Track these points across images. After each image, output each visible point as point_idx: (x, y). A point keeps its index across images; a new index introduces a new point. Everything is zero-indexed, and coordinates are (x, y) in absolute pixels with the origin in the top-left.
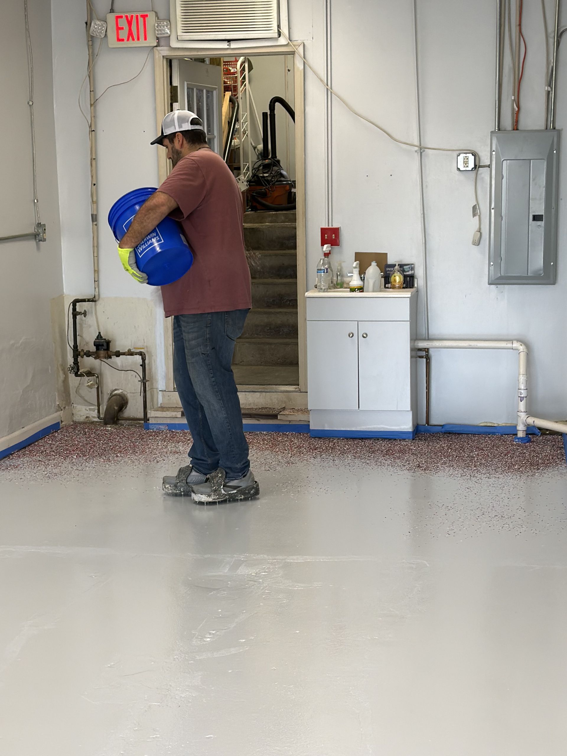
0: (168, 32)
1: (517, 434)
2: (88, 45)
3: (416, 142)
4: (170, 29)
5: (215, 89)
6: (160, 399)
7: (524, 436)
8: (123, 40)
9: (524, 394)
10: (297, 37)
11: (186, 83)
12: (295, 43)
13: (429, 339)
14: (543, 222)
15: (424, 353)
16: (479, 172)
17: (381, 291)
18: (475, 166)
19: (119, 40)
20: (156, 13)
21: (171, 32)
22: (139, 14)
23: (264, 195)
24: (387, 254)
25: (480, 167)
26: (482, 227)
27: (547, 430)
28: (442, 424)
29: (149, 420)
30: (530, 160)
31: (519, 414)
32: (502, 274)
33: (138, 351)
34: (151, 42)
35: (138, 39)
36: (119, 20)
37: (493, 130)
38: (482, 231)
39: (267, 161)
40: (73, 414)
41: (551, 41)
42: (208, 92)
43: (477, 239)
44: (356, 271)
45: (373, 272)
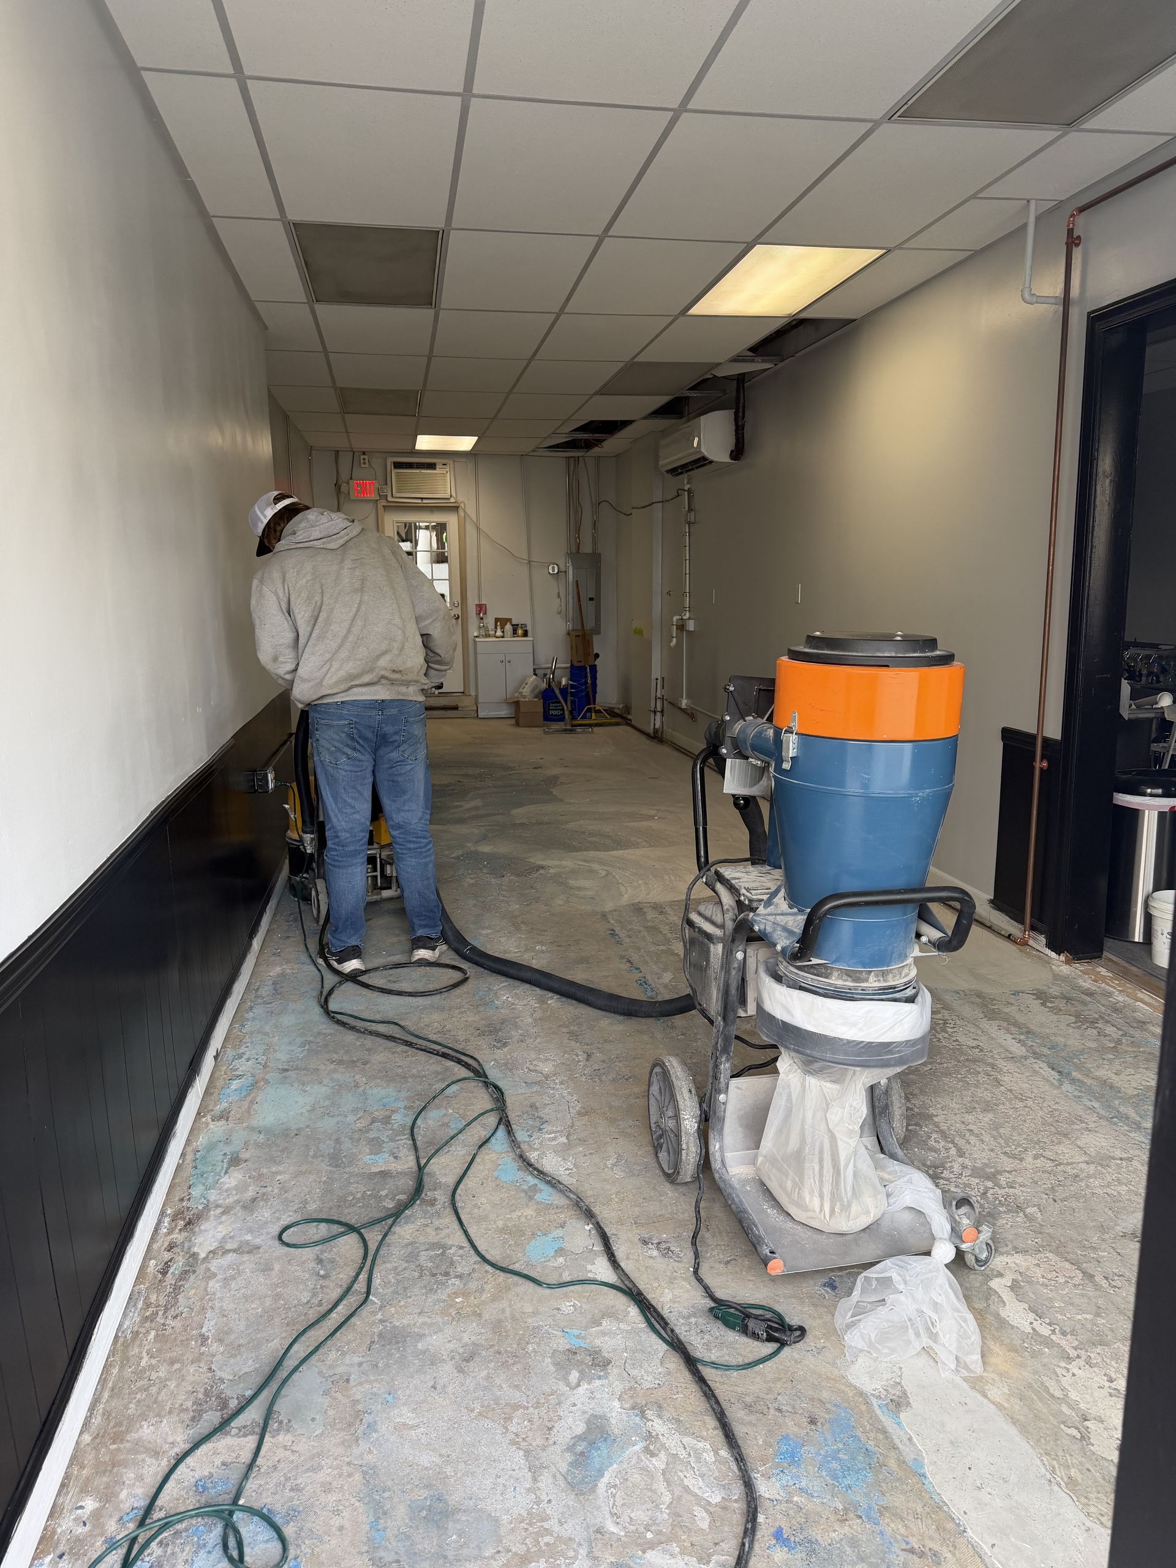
0: (386, 492)
2: (337, 497)
3: (527, 558)
10: (460, 498)
14: (594, 602)
16: (560, 575)
17: (513, 638)
18: (558, 572)
19: (356, 495)
20: (378, 481)
25: (561, 572)
26: (562, 604)
30: (587, 568)
34: (375, 497)
37: (567, 552)
38: (562, 607)
41: (595, 507)
43: (559, 611)
44: (499, 628)
45: (509, 628)
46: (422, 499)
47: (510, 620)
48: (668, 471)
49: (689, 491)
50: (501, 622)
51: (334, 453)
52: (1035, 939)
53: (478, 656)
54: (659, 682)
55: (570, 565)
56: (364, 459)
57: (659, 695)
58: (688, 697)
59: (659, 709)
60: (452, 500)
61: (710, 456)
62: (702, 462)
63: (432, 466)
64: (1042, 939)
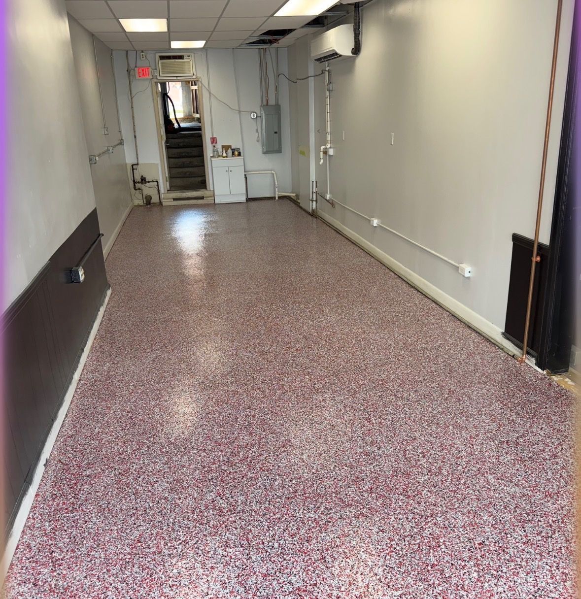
1: (276, 199)
2: (129, 78)
3: (238, 110)
6: (163, 196)
8: (141, 76)
9: (277, 186)
10: (199, 76)
13: (246, 172)
14: (277, 134)
16: (258, 119)
17: (232, 157)
18: (256, 117)
20: (151, 68)
21: (157, 74)
22: (146, 68)
29: (162, 203)
30: (273, 115)
31: (276, 192)
32: (266, 151)
33: (156, 181)
34: (151, 77)
35: (146, 76)
36: (139, 70)
37: (261, 105)
38: (259, 137)
41: (276, 77)
43: (258, 140)
44: (224, 151)
45: (230, 151)
46: (177, 77)
47: (230, 146)
48: (316, 60)
49: (329, 71)
50: (226, 148)
51: (125, 52)
52: (529, 359)
53: (213, 168)
54: (314, 183)
55: (263, 113)
56: (143, 55)
57: (314, 191)
58: (330, 193)
59: (315, 199)
60: (194, 77)
61: (340, 52)
62: (334, 55)
63: (181, 57)
64: (533, 360)
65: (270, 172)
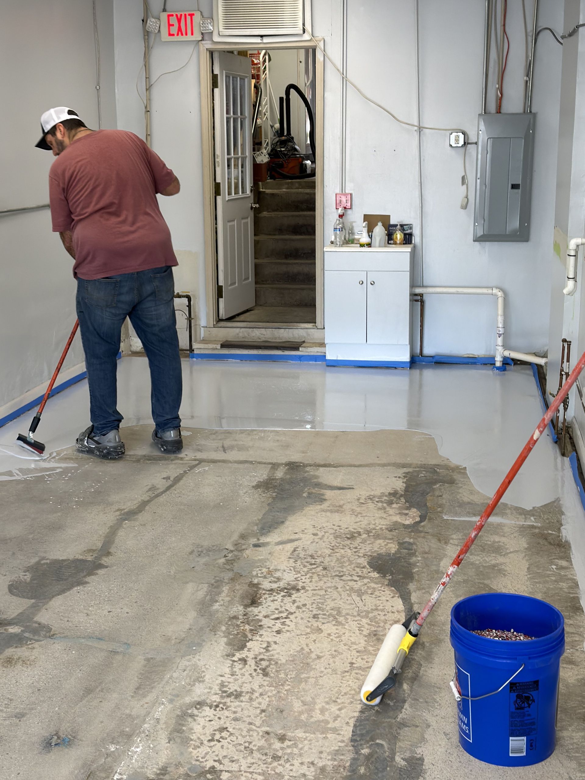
0: (211, 28)
1: (495, 364)
2: (145, 39)
3: (416, 123)
4: (213, 26)
5: (246, 77)
6: (202, 333)
7: (501, 365)
8: (173, 35)
9: (502, 331)
10: (319, 34)
11: (224, 72)
12: (317, 39)
13: (423, 286)
14: (520, 190)
15: (419, 298)
16: (468, 148)
17: (385, 247)
18: (465, 143)
19: (170, 35)
20: (201, 12)
21: (213, 28)
22: (187, 13)
23: (281, 166)
24: (389, 216)
25: (468, 143)
26: (469, 194)
27: (519, 360)
28: (433, 355)
29: (193, 351)
30: (510, 138)
31: (498, 347)
32: (485, 233)
33: (185, 294)
34: (197, 36)
35: (186, 34)
36: (170, 18)
37: (480, 113)
38: (469, 197)
39: (283, 138)
40: (131, 345)
41: (530, 39)
42: (233, 78)
43: (464, 204)
44: (365, 230)
45: (379, 230)
46: (262, 36)
47: (385, 218)
50: (370, 221)
55: (484, 132)
60: (306, 37)
65: (490, 291)
